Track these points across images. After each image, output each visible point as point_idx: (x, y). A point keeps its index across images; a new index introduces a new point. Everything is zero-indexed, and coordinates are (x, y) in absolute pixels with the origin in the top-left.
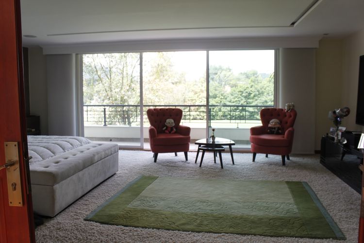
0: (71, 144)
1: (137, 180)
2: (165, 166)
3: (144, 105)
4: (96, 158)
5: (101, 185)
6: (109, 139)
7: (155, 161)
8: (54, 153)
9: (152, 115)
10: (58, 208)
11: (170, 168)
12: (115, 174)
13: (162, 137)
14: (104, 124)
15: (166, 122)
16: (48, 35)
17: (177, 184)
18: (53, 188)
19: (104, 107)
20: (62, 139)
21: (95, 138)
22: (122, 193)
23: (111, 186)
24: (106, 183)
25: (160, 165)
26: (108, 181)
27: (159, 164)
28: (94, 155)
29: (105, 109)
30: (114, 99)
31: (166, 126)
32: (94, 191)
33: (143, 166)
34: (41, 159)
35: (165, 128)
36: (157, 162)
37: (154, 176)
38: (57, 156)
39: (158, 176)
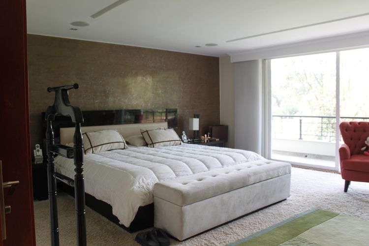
0: (234, 160)
1: (306, 213)
2: (357, 199)
3: (341, 116)
4: (252, 180)
5: (259, 212)
6: (304, 156)
7: (346, 190)
8: (208, 167)
9: (346, 130)
10: (187, 233)
11: (362, 204)
12: (286, 199)
13: (357, 159)
14: (299, 137)
15: (366, 140)
16: (227, 42)
17: (362, 231)
18: (181, 209)
19: (299, 118)
20: (227, 153)
21: (289, 152)
22: (278, 227)
23: (271, 215)
24: (267, 210)
25: (350, 198)
26: (270, 208)
27: (351, 195)
28: (249, 176)
29: (301, 120)
30: (325, 109)
31: (366, 145)
32: (246, 218)
33: (326, 195)
34: (192, 173)
35: (365, 148)
36: (348, 192)
37: (334, 211)
38: (210, 171)
39: (339, 212)
